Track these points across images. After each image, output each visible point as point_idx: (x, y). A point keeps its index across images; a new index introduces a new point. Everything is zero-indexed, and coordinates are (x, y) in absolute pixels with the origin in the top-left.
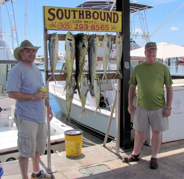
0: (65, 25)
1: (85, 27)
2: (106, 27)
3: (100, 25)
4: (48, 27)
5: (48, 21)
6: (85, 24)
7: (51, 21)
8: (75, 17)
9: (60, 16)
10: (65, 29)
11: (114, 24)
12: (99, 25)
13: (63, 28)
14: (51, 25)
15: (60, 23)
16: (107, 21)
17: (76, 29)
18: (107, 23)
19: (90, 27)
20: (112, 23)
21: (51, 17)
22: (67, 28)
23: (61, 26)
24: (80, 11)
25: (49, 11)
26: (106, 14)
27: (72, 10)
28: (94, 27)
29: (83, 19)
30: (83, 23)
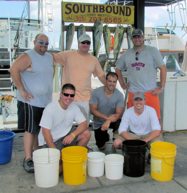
0: (80, 18)
1: (99, 19)
2: (119, 20)
3: (113, 18)
4: (65, 20)
5: (65, 14)
6: (99, 17)
7: (67, 15)
8: (89, 11)
9: (76, 10)
11: (126, 17)
12: (112, 18)
13: (78, 20)
14: (68, 18)
15: (75, 16)
16: (120, 14)
17: (90, 21)
18: (120, 16)
19: (103, 19)
20: (125, 16)
21: (68, 11)
22: (82, 21)
23: (76, 18)
24: (94, 6)
25: (66, 7)
26: (119, 8)
27: (87, 4)
28: (107, 20)
29: (97, 13)
30: (97, 16)
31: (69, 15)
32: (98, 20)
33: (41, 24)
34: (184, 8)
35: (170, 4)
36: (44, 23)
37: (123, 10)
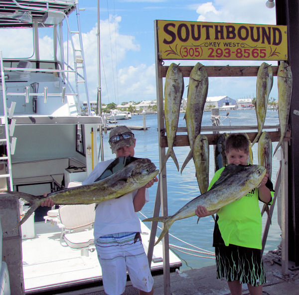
0: (191, 50)
1: (226, 53)
2: (261, 53)
3: (251, 50)
4: (163, 55)
5: (164, 44)
6: (226, 47)
7: (168, 45)
8: (208, 37)
9: (184, 36)
10: (191, 58)
11: (274, 47)
12: (249, 50)
13: (189, 55)
14: (169, 52)
15: (184, 47)
16: (263, 42)
17: (211, 57)
18: (263, 45)
19: (234, 52)
20: (271, 45)
21: (169, 38)
22: (196, 56)
23: (185, 52)
24: (216, 27)
25: (166, 29)
26: (261, 30)
27: (204, 24)
28: (241, 53)
29: (222, 40)
30: (222, 47)
31: (170, 45)
37: (268, 34)
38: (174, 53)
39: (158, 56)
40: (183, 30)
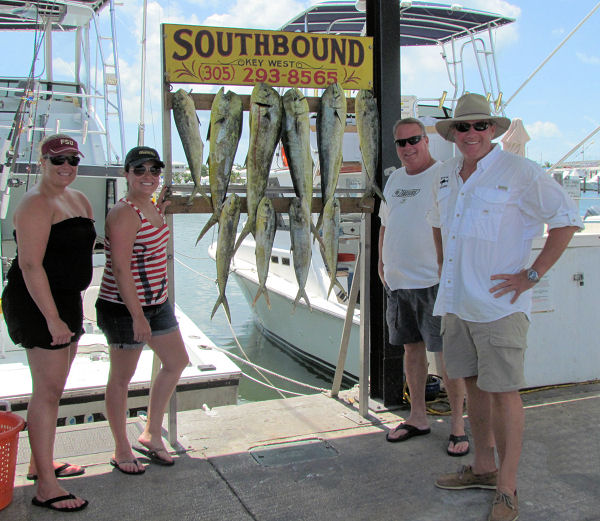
0: (217, 70)
1: (273, 76)
2: (329, 77)
3: (314, 72)
4: (173, 77)
5: (174, 60)
6: (272, 67)
7: (180, 62)
8: (244, 52)
9: (205, 48)
10: (216, 81)
11: (350, 69)
12: (309, 72)
13: (213, 78)
14: (180, 73)
15: (204, 65)
16: (333, 61)
17: (247, 81)
18: (332, 66)
19: (283, 75)
20: (346, 66)
21: (182, 52)
22: (224, 79)
23: (207, 72)
24: (258, 36)
25: (177, 37)
26: (329, 43)
27: (237, 32)
28: (296, 76)
29: (266, 56)
30: (266, 66)
31: (184, 61)
32: (269, 76)
33: (83, 95)
34: (489, 49)
35: (449, 39)
36: (93, 92)
37: (341, 49)
38: (190, 74)
39: (165, 78)
40: (205, 40)
